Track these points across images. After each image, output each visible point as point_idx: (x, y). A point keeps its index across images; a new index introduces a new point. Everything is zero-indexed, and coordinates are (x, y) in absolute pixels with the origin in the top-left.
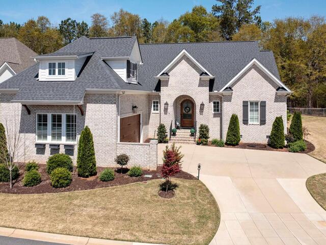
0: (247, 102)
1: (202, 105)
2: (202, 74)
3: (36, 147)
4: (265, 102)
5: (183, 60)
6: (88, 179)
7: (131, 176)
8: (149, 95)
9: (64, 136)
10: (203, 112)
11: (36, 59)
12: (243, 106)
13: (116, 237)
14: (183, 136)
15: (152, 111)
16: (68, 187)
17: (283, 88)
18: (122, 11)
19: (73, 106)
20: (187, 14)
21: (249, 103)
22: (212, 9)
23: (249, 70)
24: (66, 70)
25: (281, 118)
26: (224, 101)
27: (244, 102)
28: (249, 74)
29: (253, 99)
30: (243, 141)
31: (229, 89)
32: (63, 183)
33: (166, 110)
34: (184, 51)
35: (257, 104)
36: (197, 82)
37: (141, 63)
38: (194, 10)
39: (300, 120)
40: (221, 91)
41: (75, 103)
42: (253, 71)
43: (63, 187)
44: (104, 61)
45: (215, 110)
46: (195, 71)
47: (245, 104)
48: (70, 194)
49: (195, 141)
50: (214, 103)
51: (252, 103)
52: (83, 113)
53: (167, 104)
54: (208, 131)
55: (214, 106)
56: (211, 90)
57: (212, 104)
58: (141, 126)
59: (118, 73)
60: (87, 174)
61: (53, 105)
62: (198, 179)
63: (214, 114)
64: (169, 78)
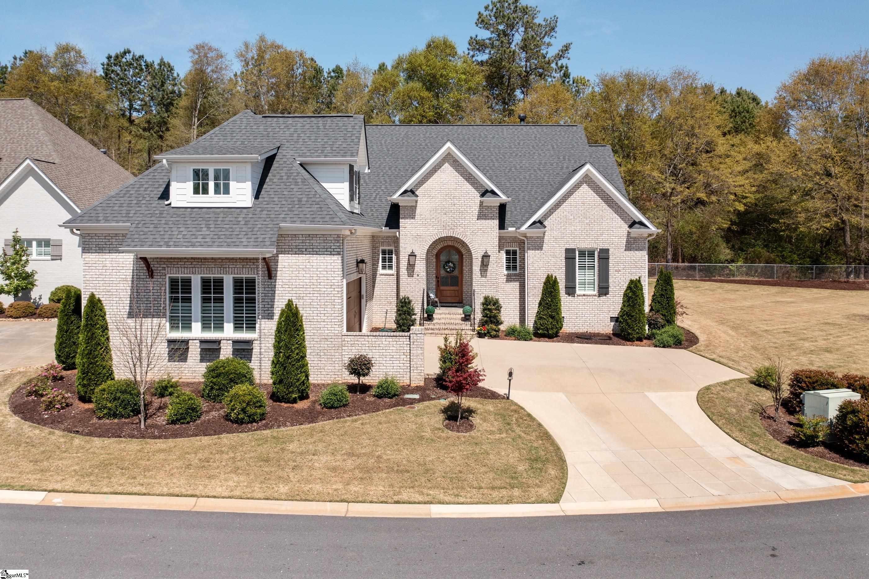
0: (573, 250)
1: (486, 257)
2: (485, 193)
3: (168, 345)
4: (607, 251)
5: (447, 165)
6: (295, 405)
7: (379, 396)
8: (373, 236)
9: (228, 322)
10: (486, 270)
11: (167, 161)
12: (566, 258)
13: (396, 498)
14: (448, 321)
15: (380, 271)
16: (264, 422)
17: (641, 224)
18: (262, 39)
19: (257, 259)
20: (413, 55)
21: (577, 253)
22: (468, 46)
23: (577, 186)
24: (233, 185)
25: (639, 281)
26: (529, 249)
27: (568, 251)
28: (577, 195)
29: (586, 245)
30: (568, 328)
31: (538, 224)
32: (255, 414)
33: (411, 267)
34: (449, 144)
35: (591, 254)
36: (475, 209)
37: (367, 171)
38: (429, 46)
39: (671, 286)
40: (523, 228)
41: (262, 253)
42: (585, 188)
43: (254, 421)
44: (301, 165)
45: (508, 268)
46: (470, 187)
47: (571, 255)
48: (275, 434)
49: (474, 330)
50: (508, 253)
51: (582, 253)
52: (270, 274)
53: (412, 255)
54: (499, 308)
55: (508, 260)
56: (502, 226)
57: (503, 255)
58: (363, 301)
59: (331, 191)
60: (294, 396)
61: (205, 259)
62: (508, 398)
63: (508, 275)
64: (416, 202)
